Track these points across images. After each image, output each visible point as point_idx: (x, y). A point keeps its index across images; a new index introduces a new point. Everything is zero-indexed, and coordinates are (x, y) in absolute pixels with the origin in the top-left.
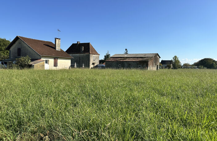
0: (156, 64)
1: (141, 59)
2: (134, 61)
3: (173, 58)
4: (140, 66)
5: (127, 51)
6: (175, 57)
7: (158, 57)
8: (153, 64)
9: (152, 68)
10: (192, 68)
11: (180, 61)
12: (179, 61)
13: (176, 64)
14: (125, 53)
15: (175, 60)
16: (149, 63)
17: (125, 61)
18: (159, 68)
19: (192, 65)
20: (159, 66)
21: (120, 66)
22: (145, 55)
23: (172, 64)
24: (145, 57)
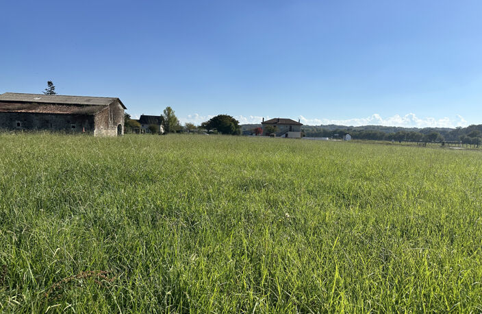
0: (115, 123)
1: (76, 110)
2: (59, 112)
3: (165, 111)
4: (74, 127)
5: (53, 88)
6: (169, 109)
7: (120, 105)
8: (107, 123)
9: (104, 131)
10: (199, 133)
11: (179, 120)
12: (175, 119)
13: (170, 124)
14: (46, 92)
15: (168, 115)
16: (96, 119)
17: (33, 113)
18: (123, 131)
19: (199, 127)
20: (123, 128)
21: (18, 124)
22: (89, 101)
23: (164, 125)
24: (87, 105)
